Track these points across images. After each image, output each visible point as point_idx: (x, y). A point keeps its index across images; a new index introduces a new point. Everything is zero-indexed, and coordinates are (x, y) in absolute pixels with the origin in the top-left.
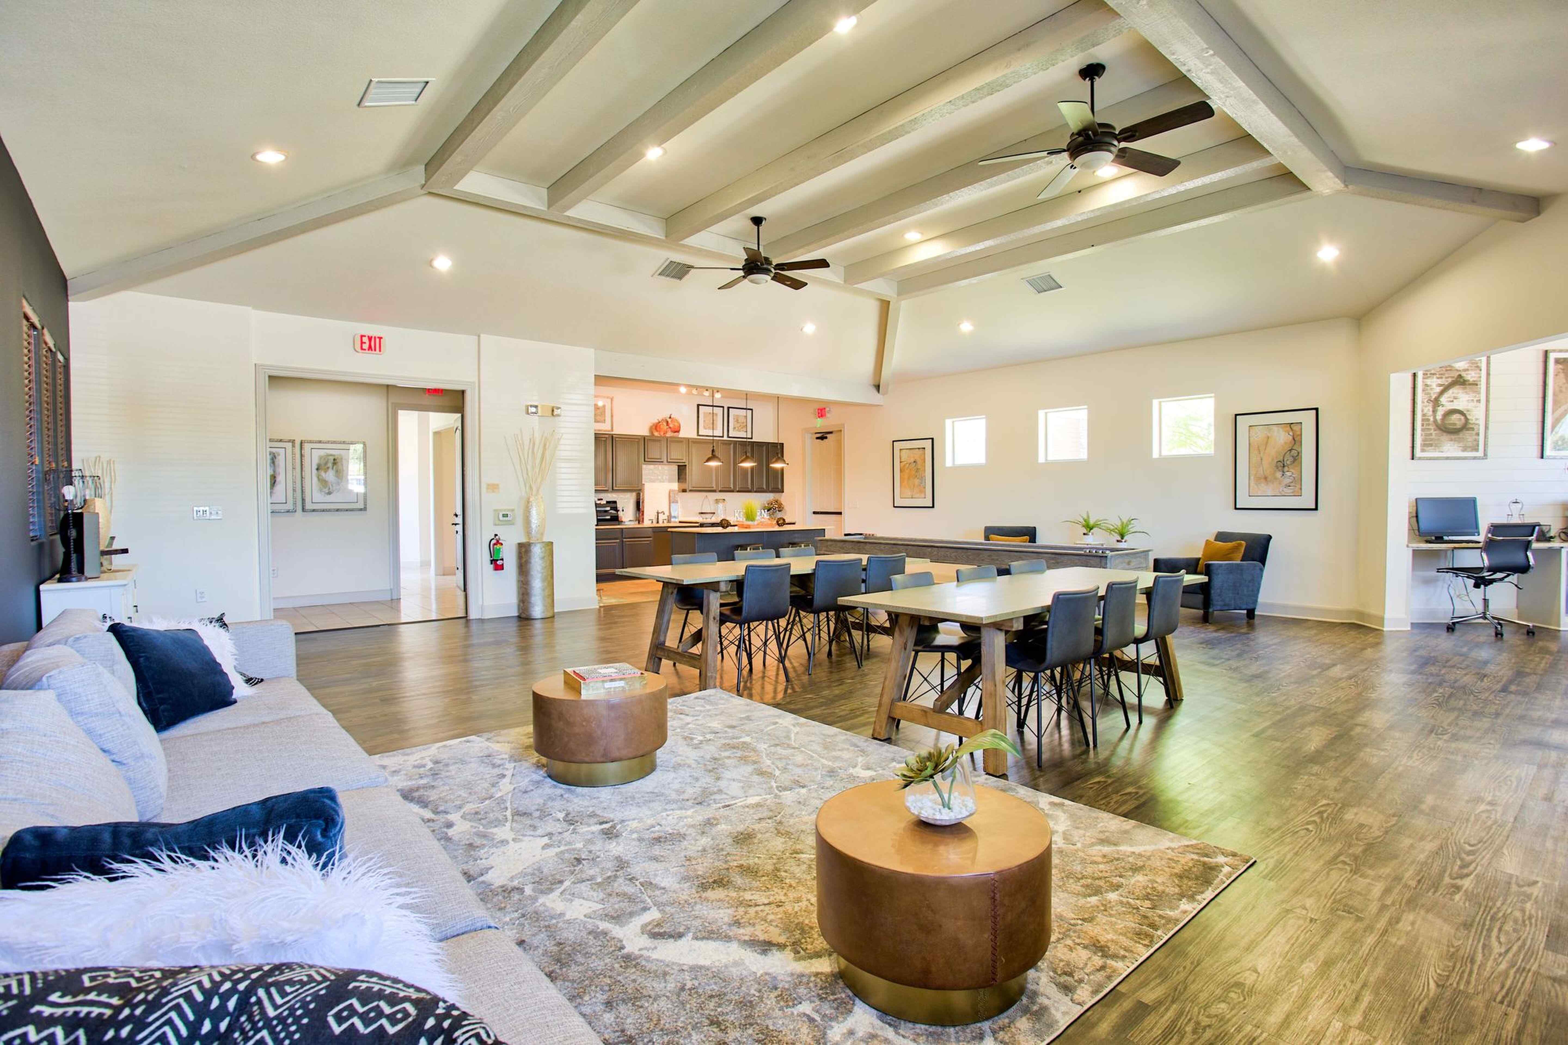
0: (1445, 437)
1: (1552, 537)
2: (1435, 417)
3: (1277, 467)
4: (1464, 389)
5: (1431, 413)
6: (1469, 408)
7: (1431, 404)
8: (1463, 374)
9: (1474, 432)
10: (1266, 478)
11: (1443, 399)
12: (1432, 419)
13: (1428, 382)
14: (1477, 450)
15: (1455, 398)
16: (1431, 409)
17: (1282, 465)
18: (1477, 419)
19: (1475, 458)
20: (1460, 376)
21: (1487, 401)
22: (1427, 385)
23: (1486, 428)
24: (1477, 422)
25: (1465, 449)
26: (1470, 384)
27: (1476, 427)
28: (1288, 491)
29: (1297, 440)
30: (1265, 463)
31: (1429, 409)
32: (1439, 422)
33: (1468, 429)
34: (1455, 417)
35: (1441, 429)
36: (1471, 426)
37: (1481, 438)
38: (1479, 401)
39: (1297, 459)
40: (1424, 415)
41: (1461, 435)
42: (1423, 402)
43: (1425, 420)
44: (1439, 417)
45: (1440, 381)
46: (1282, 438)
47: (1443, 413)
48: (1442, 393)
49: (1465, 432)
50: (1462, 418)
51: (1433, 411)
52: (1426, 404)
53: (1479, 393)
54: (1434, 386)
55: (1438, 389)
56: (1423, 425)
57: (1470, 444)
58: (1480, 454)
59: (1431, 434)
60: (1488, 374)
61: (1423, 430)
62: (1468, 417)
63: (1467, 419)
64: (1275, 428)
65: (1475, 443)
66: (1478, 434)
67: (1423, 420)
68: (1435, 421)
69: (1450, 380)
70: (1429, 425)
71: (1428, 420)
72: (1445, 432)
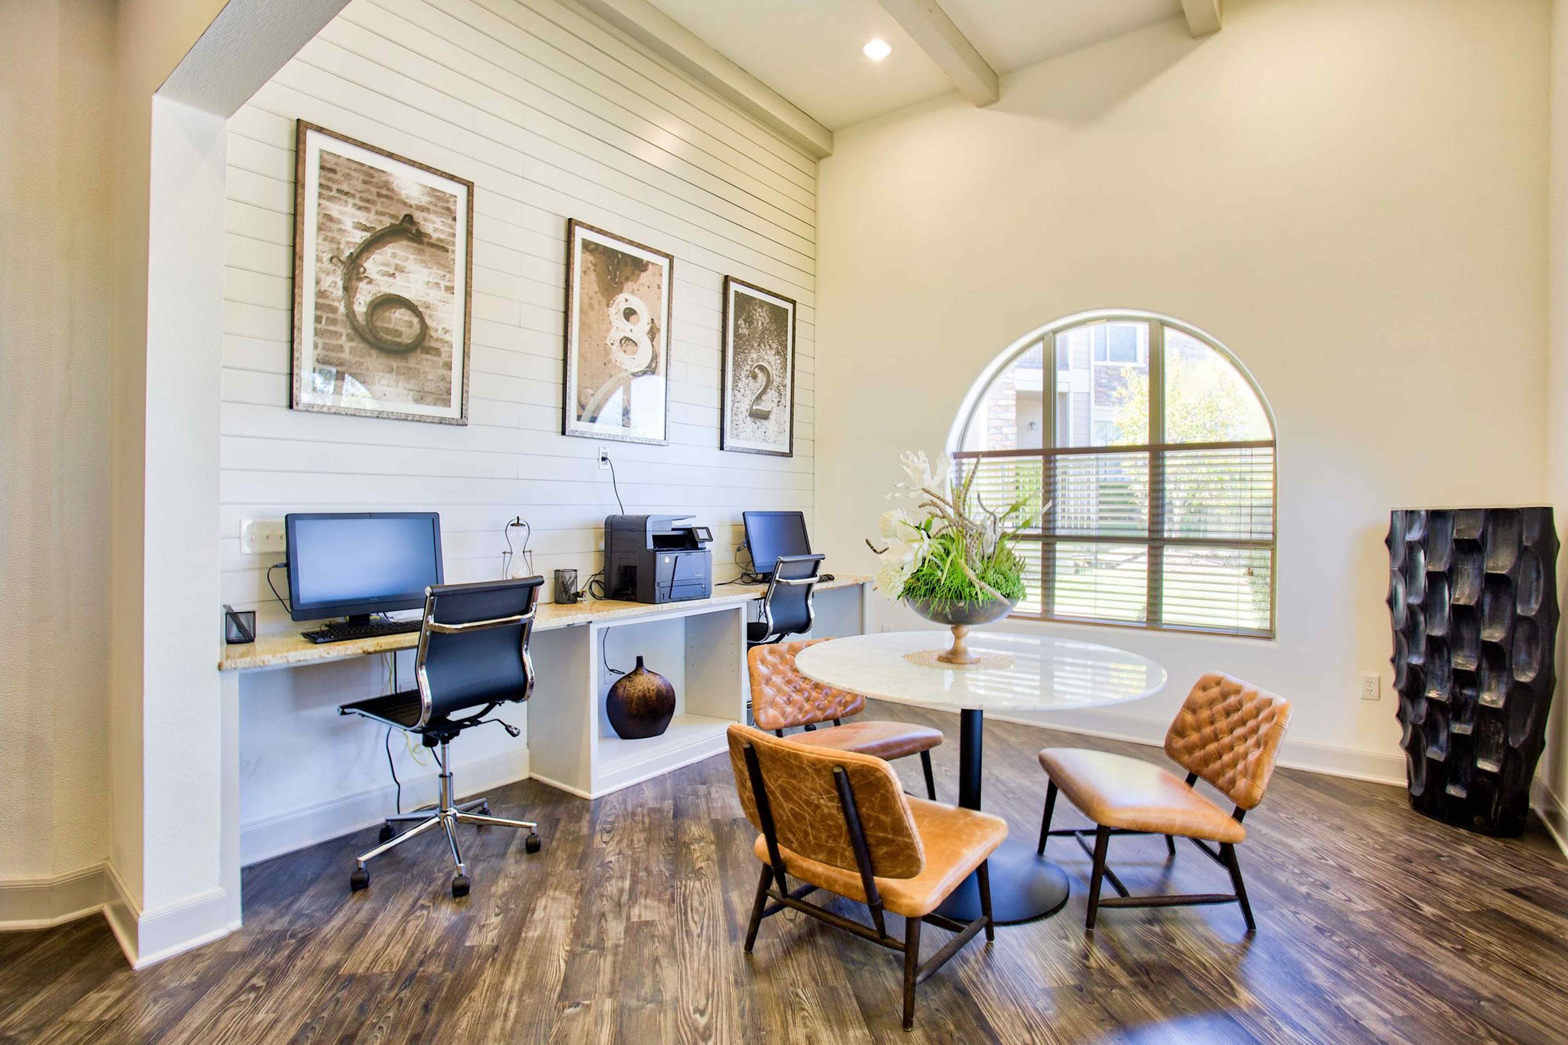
0: (374, 362)
1: (577, 595)
2: (349, 305)
4: (420, 252)
5: (340, 293)
6: (429, 300)
7: (340, 271)
8: (418, 216)
9: (441, 361)
11: (372, 265)
12: (342, 309)
13: (335, 209)
14: (447, 403)
15: (400, 269)
16: (340, 284)
18: (446, 331)
19: (442, 421)
20: (409, 218)
21: (468, 294)
22: (329, 217)
23: (465, 355)
24: (447, 337)
25: (421, 398)
26: (433, 245)
27: (444, 349)
31: (334, 282)
32: (361, 319)
33: (428, 350)
34: (399, 316)
35: (363, 338)
36: (433, 344)
37: (456, 375)
38: (450, 289)
40: (321, 294)
41: (412, 363)
42: (319, 259)
43: (322, 307)
44: (360, 308)
45: (362, 217)
47: (369, 299)
48: (367, 247)
49: (418, 355)
50: (416, 320)
51: (346, 289)
52: (327, 265)
53: (452, 272)
54: (348, 225)
55: (359, 237)
56: (318, 319)
57: (431, 386)
58: (453, 412)
59: (341, 348)
60: (469, 233)
61: (317, 333)
62: (428, 321)
63: (424, 326)
65: (442, 385)
66: (448, 366)
67: (318, 307)
68: (351, 315)
69: (387, 222)
70: (334, 322)
71: (334, 310)
72: (373, 346)
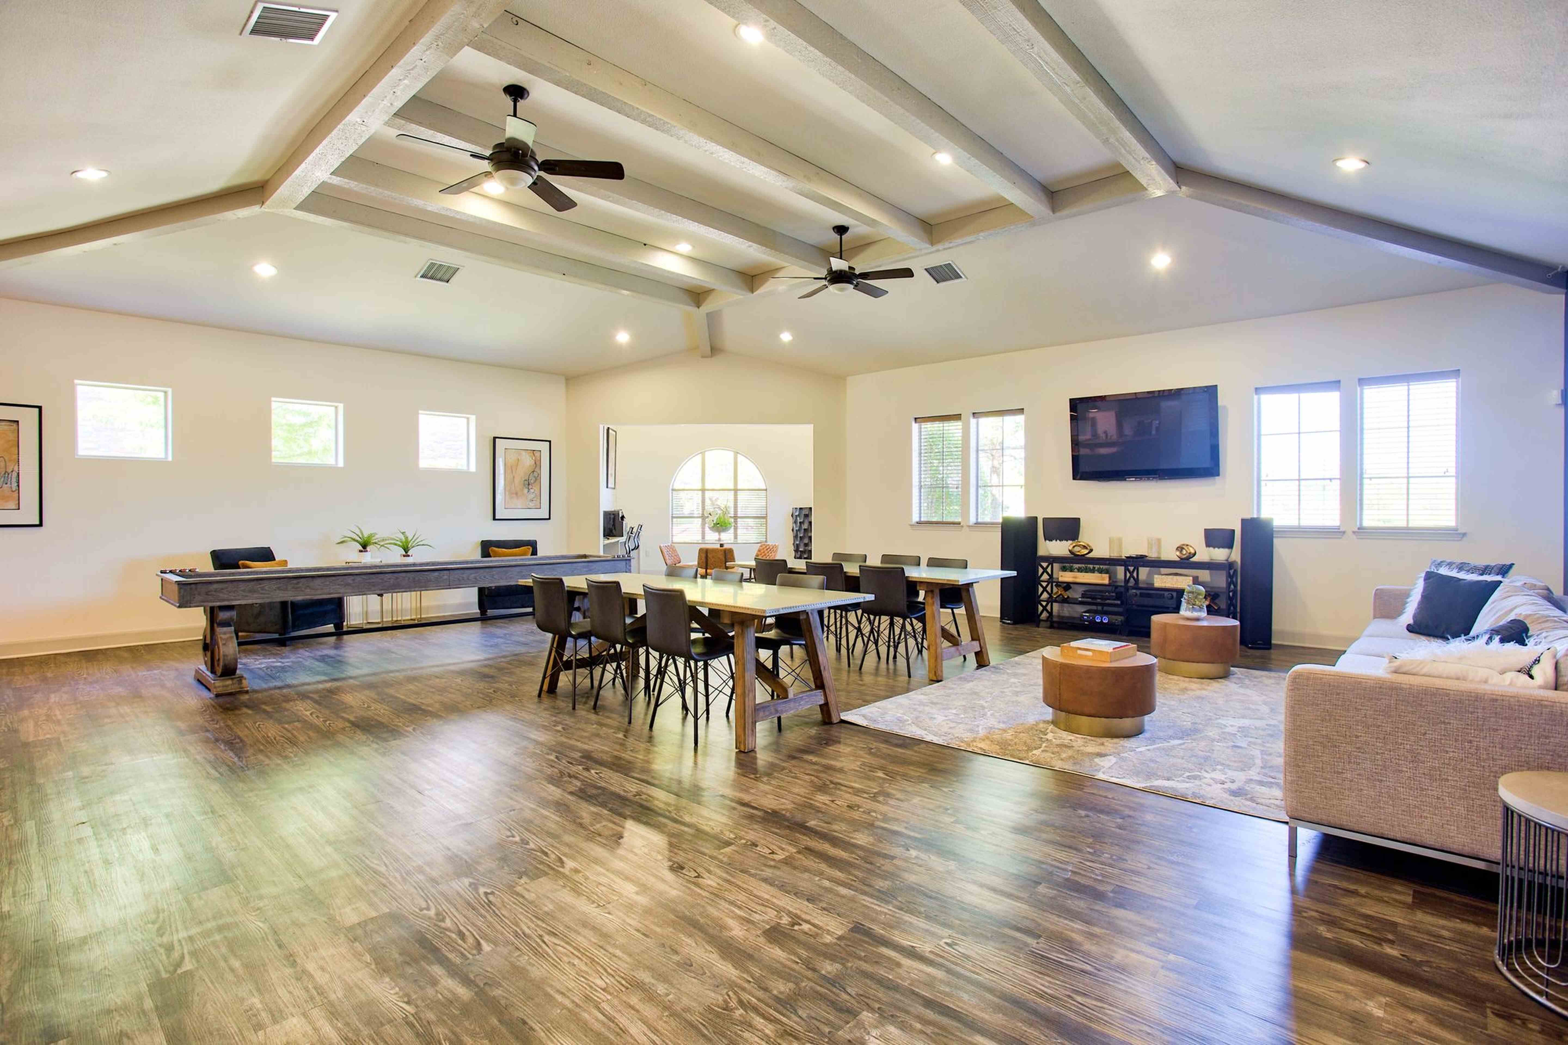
3: (524, 485)
10: (516, 494)
17: (528, 484)
28: (531, 505)
29: (537, 464)
30: (517, 481)
39: (538, 478)
46: (528, 461)
64: (524, 453)
